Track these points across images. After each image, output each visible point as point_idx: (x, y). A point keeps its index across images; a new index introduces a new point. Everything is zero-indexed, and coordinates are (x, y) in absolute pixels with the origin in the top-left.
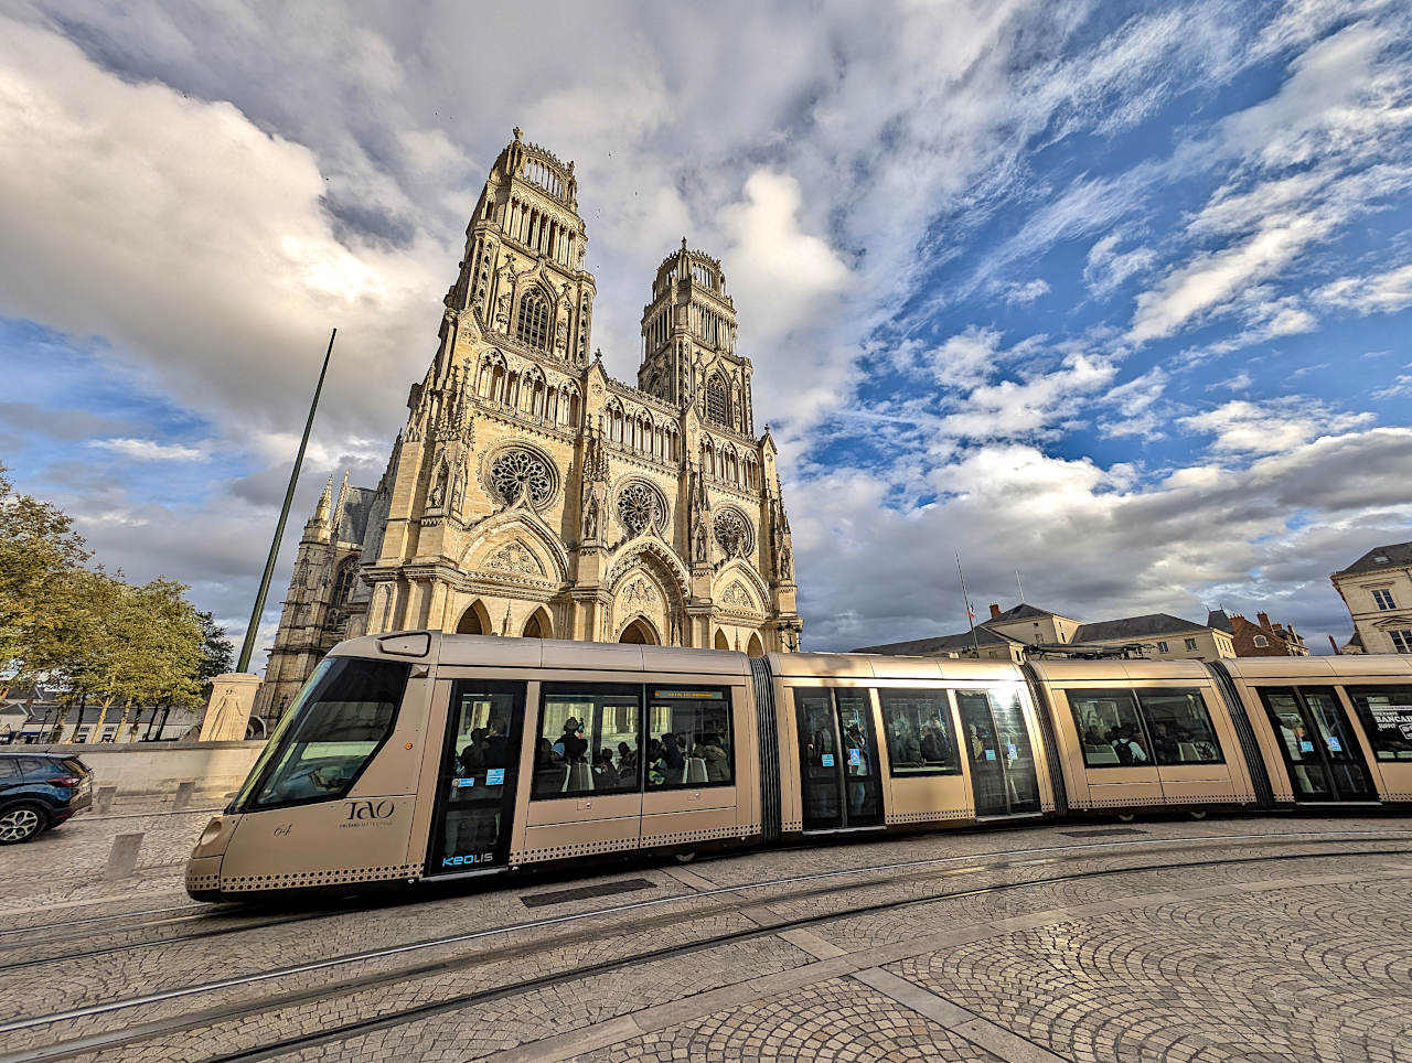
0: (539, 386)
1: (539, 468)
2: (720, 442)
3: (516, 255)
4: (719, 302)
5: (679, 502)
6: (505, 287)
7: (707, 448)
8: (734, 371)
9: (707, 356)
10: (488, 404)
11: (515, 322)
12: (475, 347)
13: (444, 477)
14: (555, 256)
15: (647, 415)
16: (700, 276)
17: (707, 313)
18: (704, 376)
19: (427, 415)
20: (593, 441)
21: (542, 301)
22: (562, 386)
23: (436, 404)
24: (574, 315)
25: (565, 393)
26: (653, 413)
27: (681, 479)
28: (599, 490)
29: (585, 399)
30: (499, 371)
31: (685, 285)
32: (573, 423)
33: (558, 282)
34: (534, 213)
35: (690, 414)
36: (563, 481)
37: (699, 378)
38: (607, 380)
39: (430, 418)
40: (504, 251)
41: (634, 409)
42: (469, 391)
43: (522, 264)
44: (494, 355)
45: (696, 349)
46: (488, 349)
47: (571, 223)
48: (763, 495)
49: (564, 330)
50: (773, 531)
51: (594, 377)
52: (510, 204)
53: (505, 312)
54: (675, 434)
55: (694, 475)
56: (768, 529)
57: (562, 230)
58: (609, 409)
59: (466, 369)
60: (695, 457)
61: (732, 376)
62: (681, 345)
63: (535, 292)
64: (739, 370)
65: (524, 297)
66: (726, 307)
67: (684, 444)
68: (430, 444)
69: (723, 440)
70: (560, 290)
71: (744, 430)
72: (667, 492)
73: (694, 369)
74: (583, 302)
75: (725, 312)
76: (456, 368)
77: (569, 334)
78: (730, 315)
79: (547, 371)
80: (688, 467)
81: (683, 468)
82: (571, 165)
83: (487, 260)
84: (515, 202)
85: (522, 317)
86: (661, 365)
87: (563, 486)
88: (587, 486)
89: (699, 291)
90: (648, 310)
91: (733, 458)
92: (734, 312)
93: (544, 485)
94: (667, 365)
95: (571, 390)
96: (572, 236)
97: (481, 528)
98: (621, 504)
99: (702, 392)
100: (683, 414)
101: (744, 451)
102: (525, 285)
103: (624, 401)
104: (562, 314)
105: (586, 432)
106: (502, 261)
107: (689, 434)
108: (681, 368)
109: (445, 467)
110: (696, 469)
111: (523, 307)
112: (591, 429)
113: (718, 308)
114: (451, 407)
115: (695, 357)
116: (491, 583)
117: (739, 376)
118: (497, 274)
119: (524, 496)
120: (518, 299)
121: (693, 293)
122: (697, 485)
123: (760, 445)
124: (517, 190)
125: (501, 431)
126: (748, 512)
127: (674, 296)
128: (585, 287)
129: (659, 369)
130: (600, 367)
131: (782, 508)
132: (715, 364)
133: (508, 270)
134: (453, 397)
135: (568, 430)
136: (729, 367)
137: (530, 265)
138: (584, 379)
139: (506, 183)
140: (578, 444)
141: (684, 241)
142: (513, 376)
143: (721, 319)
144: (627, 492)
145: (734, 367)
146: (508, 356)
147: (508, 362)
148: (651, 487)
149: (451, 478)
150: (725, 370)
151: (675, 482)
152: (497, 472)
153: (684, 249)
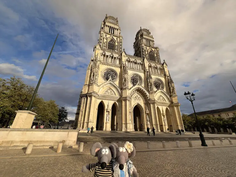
0: (112, 57)
1: (113, 73)
2: (153, 65)
3: (107, 34)
4: (150, 37)
5: (145, 78)
6: (105, 40)
7: (150, 66)
8: (155, 50)
9: (148, 48)
10: (102, 62)
11: (107, 47)
12: (99, 51)
13: (94, 75)
14: (115, 34)
15: (136, 61)
16: (145, 33)
17: (147, 40)
18: (148, 52)
19: (91, 65)
20: (124, 66)
21: (112, 42)
22: (117, 57)
23: (92, 62)
24: (119, 44)
28: (126, 76)
29: (122, 59)
30: (104, 55)
31: (142, 36)
32: (120, 63)
33: (115, 38)
34: (110, 27)
36: (118, 75)
37: (147, 53)
38: (126, 54)
40: (105, 34)
41: (132, 60)
42: (98, 59)
43: (108, 36)
44: (103, 52)
45: (145, 47)
47: (117, 27)
48: (165, 75)
49: (117, 47)
50: (169, 83)
51: (123, 54)
54: (142, 64)
55: (147, 72)
56: (167, 83)
57: (116, 29)
58: (127, 60)
59: (98, 55)
60: (147, 68)
61: (154, 51)
62: (142, 47)
63: (111, 41)
64: (156, 50)
65: (109, 42)
66: (151, 37)
67: (145, 66)
68: (91, 70)
69: (154, 64)
70: (116, 40)
71: (158, 61)
72: (142, 76)
73: (145, 51)
74: (120, 41)
75: (151, 39)
76: (96, 55)
77: (118, 47)
78: (152, 39)
79: (114, 54)
80: (146, 70)
81: (145, 71)
82: (117, 18)
83: (102, 36)
84: (107, 26)
85: (109, 46)
86: (138, 52)
87: (118, 76)
88: (123, 76)
90: (134, 43)
91: (156, 68)
92: (153, 38)
93: (114, 77)
94: (139, 52)
95: (119, 58)
96: (118, 30)
97: (102, 86)
98: (131, 80)
99: (147, 55)
100: (144, 59)
101: (159, 66)
102: (109, 40)
103: (130, 58)
104: (116, 44)
105: (122, 65)
106: (104, 36)
107: (145, 64)
108: (142, 51)
109: (94, 73)
110: (148, 71)
111: (109, 44)
112: (123, 64)
113: (150, 38)
114: (95, 62)
115: (145, 49)
116: (104, 97)
117: (156, 51)
118: (104, 38)
119: (110, 79)
121: (144, 36)
122: (148, 74)
123: (163, 64)
124: (107, 24)
125: (105, 67)
126: (162, 79)
127: (139, 38)
128: (121, 38)
130: (125, 52)
131: (170, 78)
132: (150, 49)
133: (106, 38)
135: (119, 65)
136: (153, 49)
137: (109, 36)
138: (121, 55)
139: (105, 23)
140: (121, 68)
142: (107, 56)
143: (150, 40)
144: (132, 77)
145: (154, 49)
146: (106, 52)
147: (106, 54)
148: (137, 75)
150: (152, 50)
151: (143, 74)
152: (105, 75)
153: (141, 29)
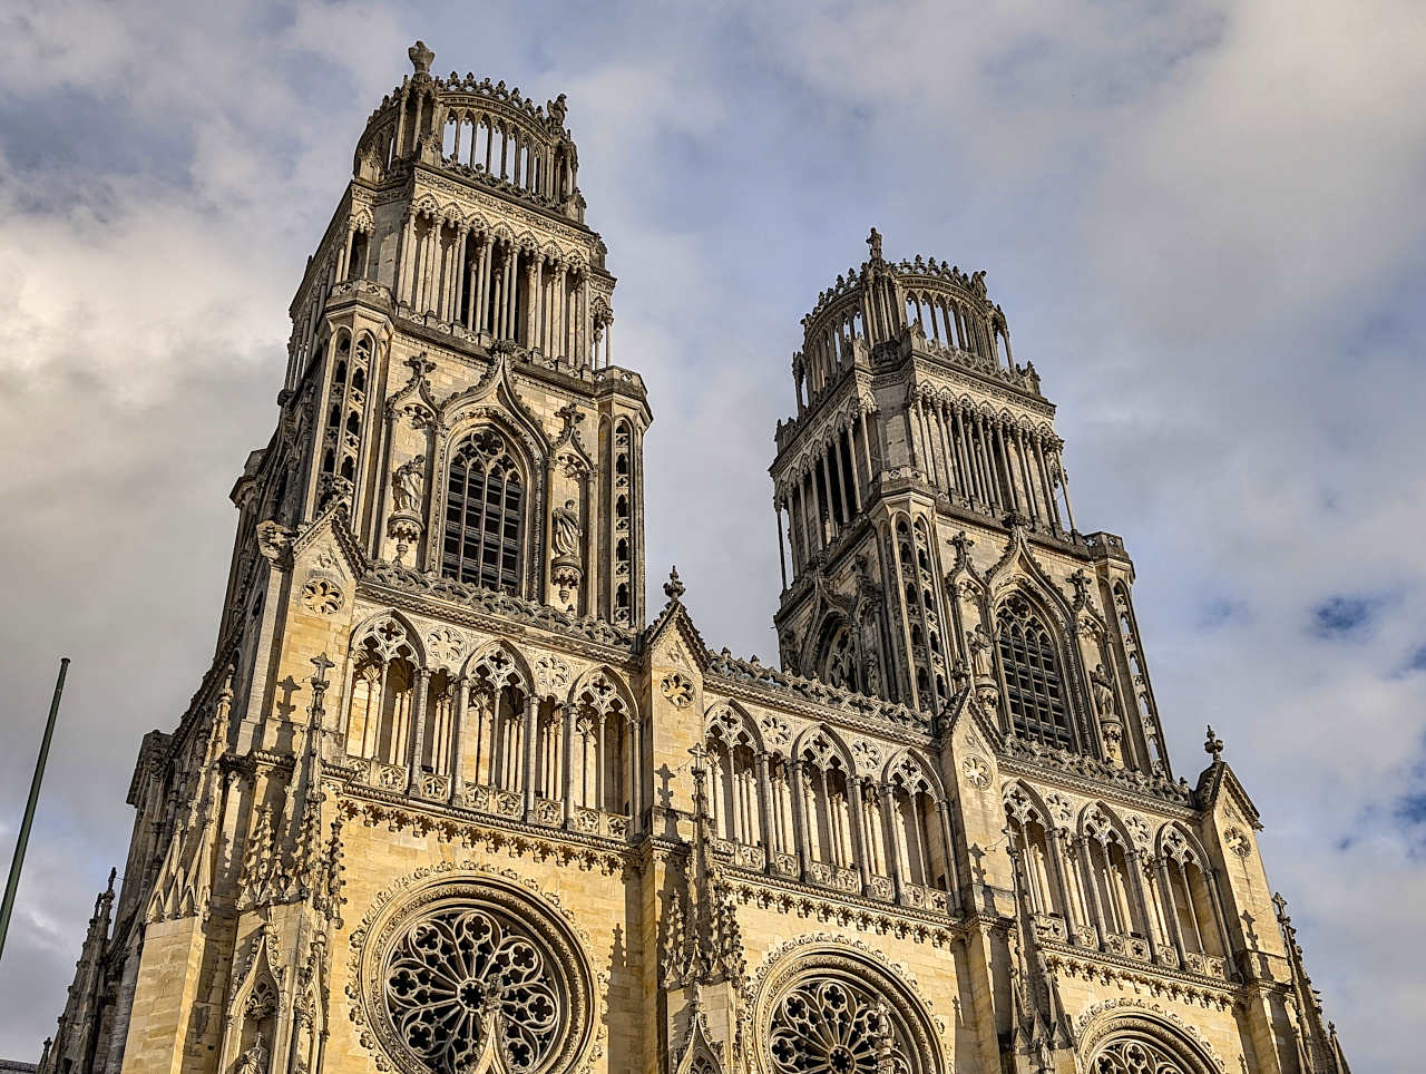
0: (514, 702)
1: (523, 957)
2: (1069, 807)
3: (434, 355)
4: (997, 385)
5: (968, 1021)
6: (409, 442)
7: (1032, 832)
8: (1076, 580)
9: (986, 547)
10: (373, 778)
11: (438, 530)
12: (339, 620)
13: (263, 1018)
14: (533, 339)
15: (832, 751)
16: (931, 328)
17: (961, 421)
18: (984, 606)
19: (211, 833)
20: (681, 853)
21: (507, 464)
22: (579, 692)
23: (235, 796)
24: (594, 489)
25: (589, 711)
26: (851, 738)
27: (963, 945)
28: (717, 1010)
29: (646, 723)
30: (403, 674)
31: (894, 358)
32: (616, 802)
33: (546, 406)
34: (475, 241)
35: (964, 731)
36: (601, 989)
37: (971, 615)
38: (705, 660)
39: (221, 839)
40: (403, 349)
41: (783, 733)
42: (325, 748)
43: (451, 375)
44: (389, 632)
45: (946, 531)
46: (373, 615)
47: (568, 248)
48: (1240, 969)
49: (572, 535)
51: (668, 656)
52: (412, 226)
53: (412, 509)
54: (922, 798)
55: (1002, 927)
57: (549, 270)
58: (715, 743)
59: (319, 686)
60: (997, 869)
61: (1069, 593)
62: (902, 527)
63: (487, 442)
64: (1090, 572)
65: (457, 461)
66: (1017, 395)
67: (958, 830)
68: (223, 920)
69: (1077, 801)
70: (554, 428)
71: (1138, 761)
72: (923, 994)
73: (950, 590)
74: (617, 450)
75: (1019, 413)
76: (290, 686)
77: (585, 542)
78: (1036, 419)
79: (534, 655)
80: (979, 902)
81: (965, 911)
82: (558, 107)
83: (359, 380)
84: (425, 223)
85: (453, 515)
86: (848, 586)
87: (601, 1007)
88: (677, 1002)
89: (939, 364)
90: (789, 436)
91: (1118, 855)
92: (1049, 409)
93: (541, 1010)
94: (867, 587)
95: (603, 704)
96: (574, 280)
98: (780, 1050)
99: (985, 655)
100: (940, 732)
101: (1146, 826)
102: (461, 426)
103: (759, 714)
104: (564, 490)
105: (659, 827)
106: (398, 377)
107: (967, 795)
108: (912, 594)
109: (267, 990)
110: (1006, 908)
111: (455, 487)
112: (672, 815)
113: (998, 405)
114: (278, 799)
115: (948, 557)
117: (1094, 593)
118: (386, 412)
119: (490, 1053)
120: (443, 468)
121: (921, 375)
122: (1019, 962)
123: (1200, 803)
124: (431, 195)
125: (415, 853)
126: (1201, 1037)
127: (863, 389)
128: (621, 408)
129: (845, 601)
130: (686, 627)
131: (1314, 1013)
132: (1015, 568)
133: (415, 398)
134: (284, 769)
135: (603, 825)
136: (1058, 568)
137: (470, 374)
138: (639, 665)
139: (399, 179)
140: (636, 870)
141: (874, 238)
142: (442, 683)
143: (1010, 432)
144: (796, 1008)
145: (1073, 567)
146: (425, 627)
147: (427, 646)
148: (869, 981)
149: (284, 1020)
150: (1046, 581)
151: (945, 957)
152: (401, 983)
153: (877, 260)
